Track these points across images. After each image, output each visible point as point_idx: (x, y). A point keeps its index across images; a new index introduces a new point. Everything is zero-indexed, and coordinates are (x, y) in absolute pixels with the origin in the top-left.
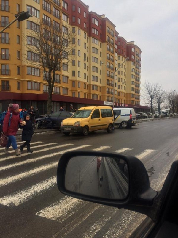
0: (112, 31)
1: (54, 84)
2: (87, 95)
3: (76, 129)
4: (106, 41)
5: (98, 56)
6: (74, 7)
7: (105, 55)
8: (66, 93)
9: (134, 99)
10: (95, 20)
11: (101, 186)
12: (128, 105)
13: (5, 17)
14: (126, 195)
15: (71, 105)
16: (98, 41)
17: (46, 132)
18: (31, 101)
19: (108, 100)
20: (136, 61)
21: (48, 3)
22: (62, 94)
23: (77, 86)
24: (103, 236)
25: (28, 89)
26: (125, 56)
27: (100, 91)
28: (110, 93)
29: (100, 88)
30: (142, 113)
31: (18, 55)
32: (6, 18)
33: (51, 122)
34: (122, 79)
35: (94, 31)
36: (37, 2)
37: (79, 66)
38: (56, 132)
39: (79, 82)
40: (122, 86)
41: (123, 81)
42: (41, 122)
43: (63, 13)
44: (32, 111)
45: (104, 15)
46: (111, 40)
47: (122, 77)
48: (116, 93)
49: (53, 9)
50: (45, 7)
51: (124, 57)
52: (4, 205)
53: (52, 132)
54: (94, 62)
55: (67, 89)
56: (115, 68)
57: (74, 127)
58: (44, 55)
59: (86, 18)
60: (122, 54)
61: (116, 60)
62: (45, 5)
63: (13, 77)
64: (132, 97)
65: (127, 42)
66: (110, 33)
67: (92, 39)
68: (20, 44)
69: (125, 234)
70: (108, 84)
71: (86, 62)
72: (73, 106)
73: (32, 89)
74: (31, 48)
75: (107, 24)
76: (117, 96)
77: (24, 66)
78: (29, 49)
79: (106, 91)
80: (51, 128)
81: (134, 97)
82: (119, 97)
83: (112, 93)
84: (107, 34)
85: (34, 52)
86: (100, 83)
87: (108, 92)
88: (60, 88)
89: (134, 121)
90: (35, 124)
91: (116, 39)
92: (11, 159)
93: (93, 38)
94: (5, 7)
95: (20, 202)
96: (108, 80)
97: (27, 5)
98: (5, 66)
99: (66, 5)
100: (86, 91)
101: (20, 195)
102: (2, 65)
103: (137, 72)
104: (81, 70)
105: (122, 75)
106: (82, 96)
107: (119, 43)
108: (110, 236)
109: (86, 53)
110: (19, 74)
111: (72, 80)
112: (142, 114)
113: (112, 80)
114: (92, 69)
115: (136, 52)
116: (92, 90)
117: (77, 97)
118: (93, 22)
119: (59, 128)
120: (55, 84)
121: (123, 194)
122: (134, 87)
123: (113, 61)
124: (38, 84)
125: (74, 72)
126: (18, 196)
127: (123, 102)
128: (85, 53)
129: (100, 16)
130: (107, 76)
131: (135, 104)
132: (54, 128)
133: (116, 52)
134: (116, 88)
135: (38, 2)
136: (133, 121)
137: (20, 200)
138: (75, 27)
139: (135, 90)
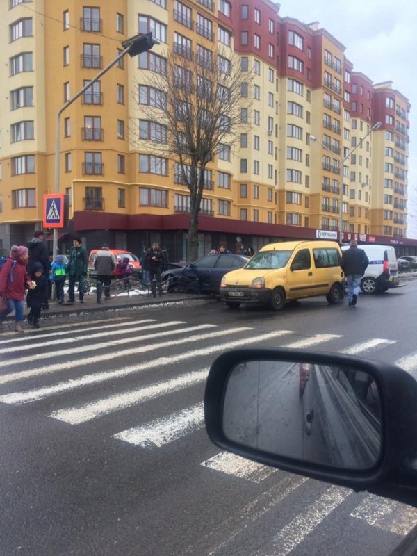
0: (337, 59)
1: (203, 193)
2: (276, 215)
3: (257, 294)
4: (323, 84)
5: (301, 122)
6: (245, 9)
7: (319, 119)
8: (226, 211)
9: (391, 223)
10: (296, 35)
11: (309, 433)
12: (376, 237)
13: (92, 44)
14: (374, 459)
15: (239, 240)
16: (302, 85)
17: (186, 302)
18: (147, 232)
19: (326, 228)
20: (398, 129)
21: (185, 6)
22: (216, 216)
23: (253, 196)
24: (351, 514)
25: (141, 206)
26: (370, 118)
27: (307, 206)
28: (331, 210)
29: (307, 198)
30: (412, 257)
31: (120, 130)
32: (94, 46)
33: (197, 279)
34: (360, 174)
35: (293, 63)
36: (160, 6)
37: (257, 148)
38: (208, 301)
39: (257, 186)
40: (360, 191)
41: (364, 180)
42: (175, 279)
43: (220, 26)
44: (154, 255)
45: (316, 23)
46: (334, 81)
47: (361, 169)
48: (345, 209)
49: (198, 19)
50: (180, 15)
51: (367, 120)
52: (134, 444)
53: (199, 300)
54: (292, 136)
55: (229, 202)
56: (343, 149)
57: (252, 290)
58: (181, 128)
59: (273, 34)
60: (363, 113)
61: (345, 129)
62: (180, 10)
63: (111, 178)
64: (386, 219)
65: (373, 84)
66: (331, 65)
67: (288, 82)
68: (125, 103)
69: (398, 513)
70: (326, 188)
71: (273, 138)
72: (243, 242)
73: (149, 205)
74: (153, 113)
75: (326, 44)
76: (348, 216)
77: (134, 153)
78: (148, 115)
79: (321, 206)
80: (197, 293)
81: (391, 219)
82: (351, 220)
83: (336, 210)
84: (324, 67)
85: (161, 123)
86: (307, 185)
87: (326, 209)
88: (211, 200)
89: (395, 277)
90: (162, 283)
91: (348, 79)
92: (124, 357)
93: (289, 79)
94: (92, 22)
95: (165, 440)
96: (326, 178)
97: (140, 15)
98: (93, 155)
99: (226, 6)
100: (273, 206)
101: (161, 426)
102: (87, 154)
103: (400, 157)
104: (261, 156)
105: (361, 165)
106: (264, 218)
107: (354, 87)
108: (366, 514)
109: (273, 115)
110: (122, 171)
111: (238, 182)
112: (412, 259)
113: (336, 177)
114: (287, 153)
115: (396, 107)
116: (287, 203)
117: (252, 220)
118: (290, 43)
119: (218, 292)
120: (205, 193)
121: (366, 458)
122: (391, 194)
123: (338, 132)
124: (164, 192)
125: (244, 164)
126: (157, 428)
127: (362, 231)
128: (269, 117)
129: (307, 27)
130: (325, 169)
131: (392, 236)
132: (203, 293)
133: (345, 110)
134: (346, 198)
135: (163, 5)
136: (391, 277)
137: (163, 436)
138: (247, 58)
139: (393, 201)
